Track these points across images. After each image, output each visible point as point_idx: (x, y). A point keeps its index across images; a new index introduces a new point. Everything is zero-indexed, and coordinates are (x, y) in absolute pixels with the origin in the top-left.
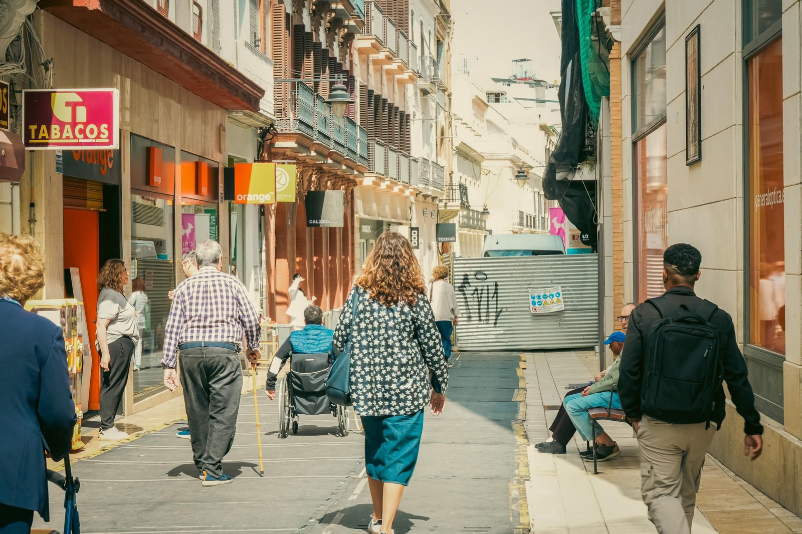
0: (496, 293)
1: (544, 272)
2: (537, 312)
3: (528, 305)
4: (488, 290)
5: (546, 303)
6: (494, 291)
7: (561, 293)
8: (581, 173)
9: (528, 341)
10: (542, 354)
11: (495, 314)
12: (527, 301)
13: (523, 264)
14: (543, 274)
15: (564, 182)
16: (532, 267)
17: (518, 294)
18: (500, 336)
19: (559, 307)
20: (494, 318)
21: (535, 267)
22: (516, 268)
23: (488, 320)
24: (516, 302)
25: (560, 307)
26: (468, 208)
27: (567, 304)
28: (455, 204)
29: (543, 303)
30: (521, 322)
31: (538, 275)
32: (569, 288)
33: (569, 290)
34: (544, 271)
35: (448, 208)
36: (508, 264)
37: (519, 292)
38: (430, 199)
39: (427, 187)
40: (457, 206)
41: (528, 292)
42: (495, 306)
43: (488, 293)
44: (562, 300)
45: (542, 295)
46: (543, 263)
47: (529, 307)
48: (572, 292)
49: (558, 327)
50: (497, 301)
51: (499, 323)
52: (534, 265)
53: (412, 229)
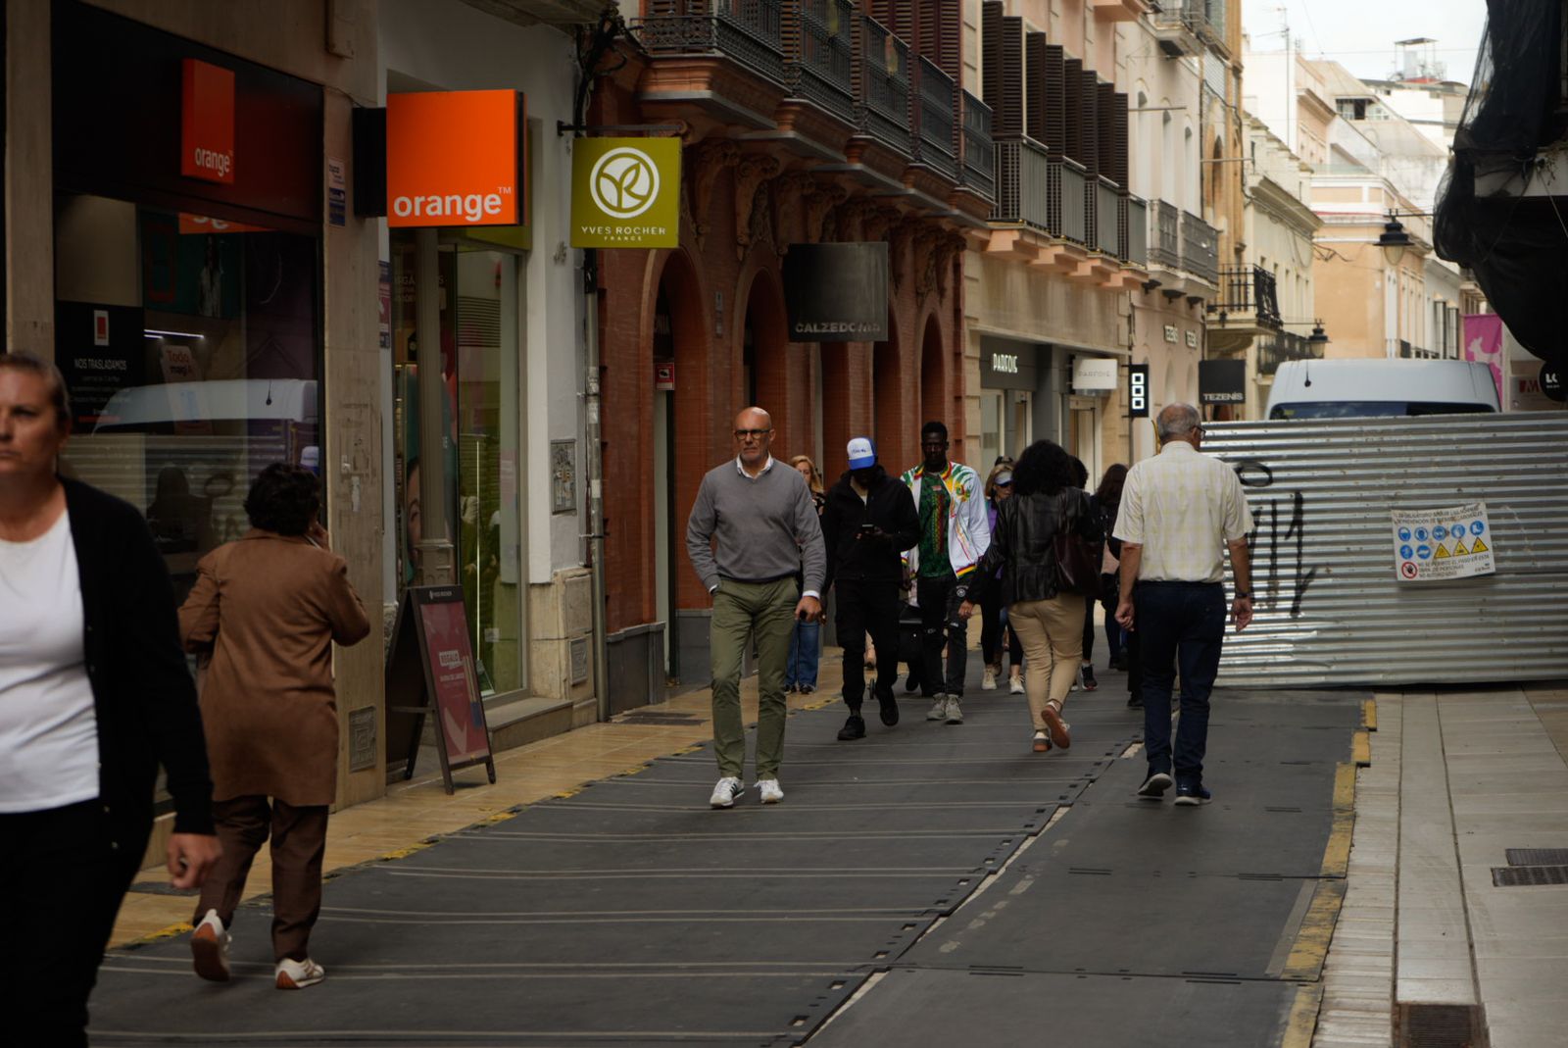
0: (1298, 522)
1: (1438, 464)
2: (1417, 578)
3: (1389, 558)
4: (1274, 513)
5: (1442, 551)
6: (1290, 518)
7: (1486, 523)
8: (1546, 176)
9: (1390, 661)
10: (1429, 699)
11: (1292, 583)
12: (1386, 547)
13: (1376, 439)
14: (1433, 469)
15: (1498, 202)
16: (1404, 449)
17: (1361, 526)
18: (1309, 647)
19: (1481, 564)
20: (1292, 593)
21: (1410, 448)
22: (1356, 451)
23: (1276, 600)
24: (1353, 548)
25: (1485, 563)
26: (1276, 325)
27: (1502, 554)
28: (1245, 318)
29: (1434, 551)
30: (1367, 607)
31: (1418, 470)
32: (1510, 510)
33: (1510, 516)
34: (1438, 459)
35: (1228, 326)
36: (1333, 440)
37: (1365, 520)
38: (1182, 303)
39: (1171, 271)
40: (1249, 321)
41: (1389, 520)
42: (1293, 561)
43: (1274, 524)
44: (1489, 544)
45: (1429, 527)
46: (1435, 437)
47: (1393, 563)
48: (1518, 521)
49: (1477, 620)
50: (1299, 545)
51: (1305, 609)
52: (1407, 443)
53: (1133, 368)
